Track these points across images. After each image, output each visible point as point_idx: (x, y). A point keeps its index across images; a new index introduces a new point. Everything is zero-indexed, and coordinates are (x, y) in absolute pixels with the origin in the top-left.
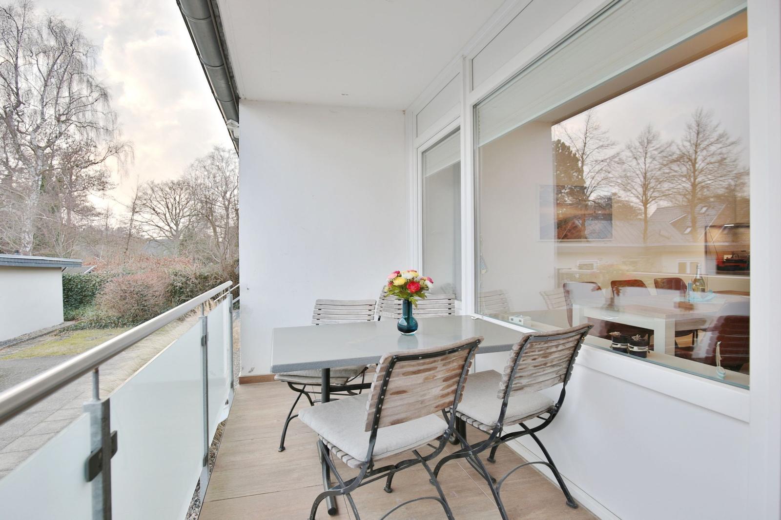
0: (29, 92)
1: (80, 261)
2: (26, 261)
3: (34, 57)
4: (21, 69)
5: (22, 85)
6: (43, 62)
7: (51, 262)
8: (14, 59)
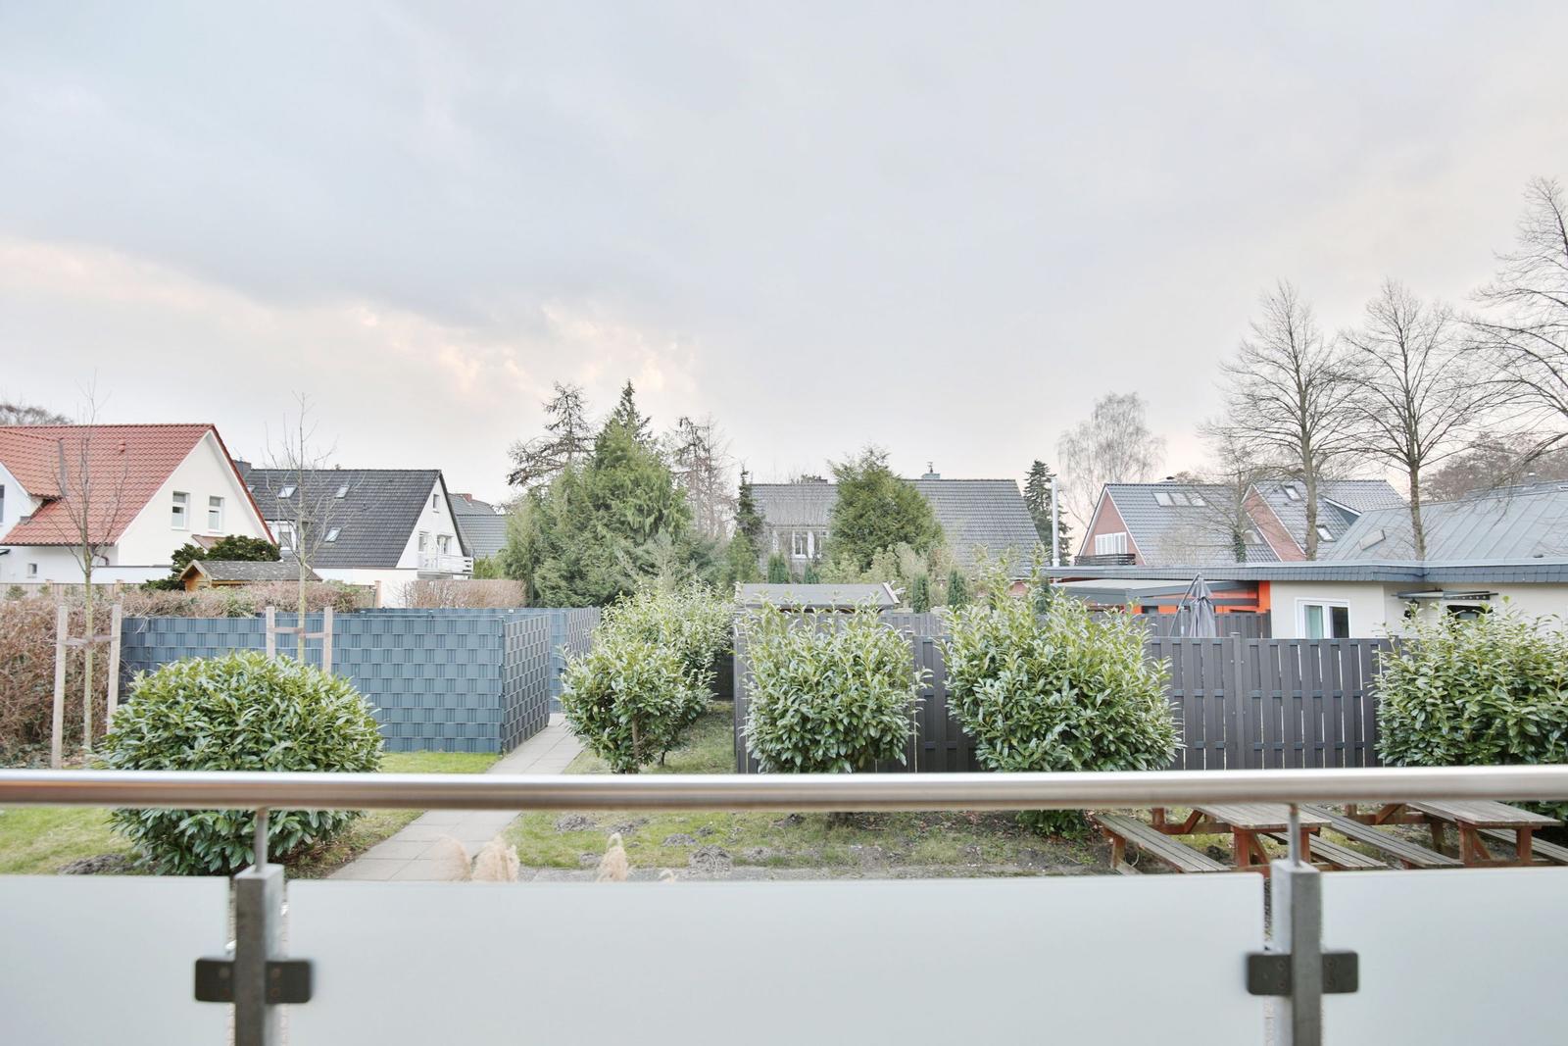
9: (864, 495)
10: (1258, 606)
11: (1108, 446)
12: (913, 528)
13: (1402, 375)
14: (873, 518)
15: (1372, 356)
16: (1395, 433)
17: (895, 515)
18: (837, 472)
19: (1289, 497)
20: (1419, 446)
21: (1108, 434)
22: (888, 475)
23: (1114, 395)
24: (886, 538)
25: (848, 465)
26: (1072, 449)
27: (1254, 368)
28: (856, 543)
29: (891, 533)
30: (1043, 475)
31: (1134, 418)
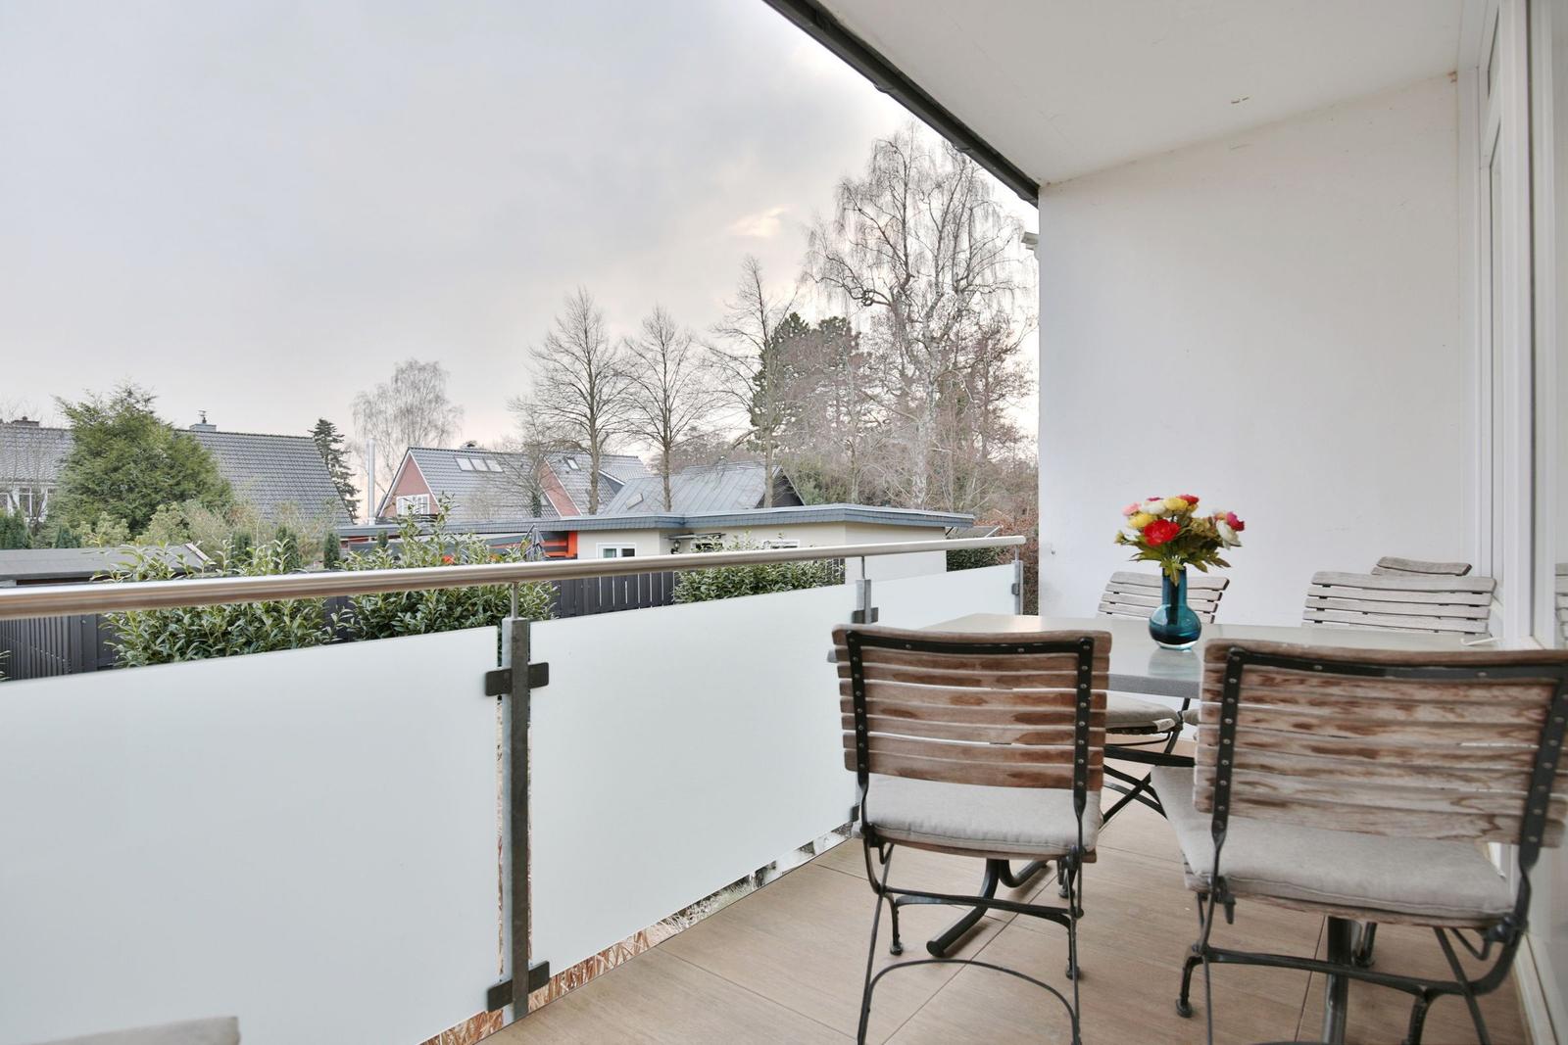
0: (921, 255)
1: (971, 516)
2: (896, 516)
3: (926, 200)
4: (910, 223)
5: (913, 246)
6: (938, 202)
7: (930, 518)
8: (902, 212)
9: (119, 444)
10: (567, 551)
11: (408, 411)
12: (192, 485)
13: (662, 378)
14: (135, 472)
15: (643, 361)
16: (657, 422)
17: (166, 470)
18: (71, 413)
19: (570, 467)
20: (671, 432)
21: (408, 399)
22: (155, 423)
23: (416, 362)
24: (153, 496)
25: (92, 406)
26: (367, 411)
27: (557, 356)
28: (107, 501)
29: (161, 490)
30: (329, 435)
31: (434, 386)
